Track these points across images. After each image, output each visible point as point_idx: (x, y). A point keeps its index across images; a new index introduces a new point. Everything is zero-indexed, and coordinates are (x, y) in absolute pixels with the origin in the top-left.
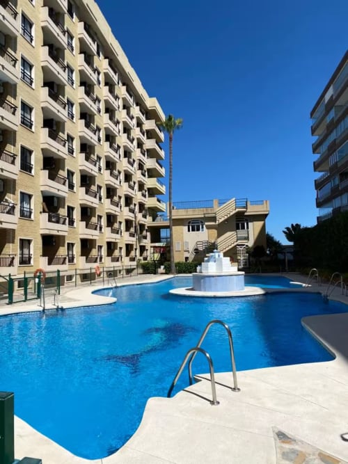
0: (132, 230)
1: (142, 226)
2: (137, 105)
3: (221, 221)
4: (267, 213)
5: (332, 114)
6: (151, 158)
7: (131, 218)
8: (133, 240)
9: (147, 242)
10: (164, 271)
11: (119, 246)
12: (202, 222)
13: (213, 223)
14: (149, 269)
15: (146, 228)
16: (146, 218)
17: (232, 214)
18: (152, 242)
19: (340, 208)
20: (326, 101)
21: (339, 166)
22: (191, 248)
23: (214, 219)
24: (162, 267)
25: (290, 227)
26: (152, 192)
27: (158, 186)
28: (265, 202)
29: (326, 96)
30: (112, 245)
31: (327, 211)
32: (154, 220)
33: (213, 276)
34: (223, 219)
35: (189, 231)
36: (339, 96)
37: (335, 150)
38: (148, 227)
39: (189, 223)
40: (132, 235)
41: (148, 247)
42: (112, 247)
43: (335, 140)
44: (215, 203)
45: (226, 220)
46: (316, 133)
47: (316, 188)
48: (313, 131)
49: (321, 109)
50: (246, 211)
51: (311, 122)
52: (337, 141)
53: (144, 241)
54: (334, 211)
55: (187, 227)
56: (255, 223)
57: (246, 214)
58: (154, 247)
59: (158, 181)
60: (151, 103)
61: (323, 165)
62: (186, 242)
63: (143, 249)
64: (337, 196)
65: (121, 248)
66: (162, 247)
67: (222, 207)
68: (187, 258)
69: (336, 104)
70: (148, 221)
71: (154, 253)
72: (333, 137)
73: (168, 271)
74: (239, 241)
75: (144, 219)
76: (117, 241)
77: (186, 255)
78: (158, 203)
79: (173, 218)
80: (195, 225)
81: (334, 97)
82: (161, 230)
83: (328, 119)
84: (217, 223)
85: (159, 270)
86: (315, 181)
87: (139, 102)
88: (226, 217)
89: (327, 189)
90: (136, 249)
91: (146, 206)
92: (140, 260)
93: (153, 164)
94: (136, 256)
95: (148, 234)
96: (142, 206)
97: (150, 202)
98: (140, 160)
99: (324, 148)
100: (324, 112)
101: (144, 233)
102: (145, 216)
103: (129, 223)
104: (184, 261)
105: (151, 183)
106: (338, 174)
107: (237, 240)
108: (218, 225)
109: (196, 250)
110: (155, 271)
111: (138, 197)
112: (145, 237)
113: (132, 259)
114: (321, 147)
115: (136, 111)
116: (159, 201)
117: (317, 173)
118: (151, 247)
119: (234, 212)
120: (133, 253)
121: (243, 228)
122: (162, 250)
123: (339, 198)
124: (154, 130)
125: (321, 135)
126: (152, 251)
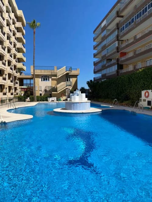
0: (11, 79)
1: (15, 77)
2: (13, 12)
3: (59, 76)
4: (78, 74)
5: (105, 33)
6: (19, 42)
7: (11, 73)
8: (12, 84)
9: (17, 86)
10: (29, 100)
11: (6, 87)
12: (48, 77)
13: (56, 78)
14: (21, 99)
15: (17, 78)
16: (17, 73)
17: (64, 74)
18: (20, 86)
19: (105, 74)
20: (102, 27)
21: (106, 56)
22: (43, 89)
23: (56, 76)
24: (28, 98)
25: (90, 81)
26: (20, 60)
27: (23, 57)
28: (78, 69)
29: (102, 24)
30: (2, 86)
31: (99, 75)
32: (20, 75)
33: (78, 103)
34: (60, 76)
35: (42, 81)
36: (108, 25)
37: (105, 49)
38: (18, 78)
39: (42, 77)
40: (12, 82)
41: (18, 88)
42: (2, 88)
43: (105, 44)
44: (55, 68)
45: (61, 77)
46: (95, 41)
47: (94, 65)
48: (94, 39)
49: (99, 30)
50: (70, 73)
51: (94, 36)
52: (107, 45)
53: (17, 85)
54: (102, 76)
55: (41, 79)
56: (73, 78)
57: (70, 74)
58: (21, 88)
59: (23, 55)
60: (20, 13)
61: (98, 55)
62: (40, 86)
63: (16, 89)
64: (104, 69)
65: (6, 88)
66: (26, 88)
67: (59, 70)
68: (41, 94)
69: (107, 28)
70: (18, 75)
71: (21, 91)
72: (105, 43)
73: (32, 100)
74: (68, 87)
75: (16, 74)
76: (5, 84)
77: (40, 92)
78: (23, 66)
79: (35, 74)
80: (45, 78)
81: (106, 25)
82: (24, 80)
83: (102, 35)
84: (58, 78)
85: (27, 100)
86: (94, 62)
87: (14, 11)
88: (62, 75)
89: (100, 65)
90: (13, 89)
91: (17, 67)
92: (15, 94)
93: (21, 46)
94: (13, 92)
95: (18, 82)
96: (15, 66)
97: (19, 65)
98: (14, 42)
99: (99, 48)
100: (101, 31)
101: (16, 81)
102: (17, 72)
103: (10, 75)
104: (39, 95)
105: (19, 55)
106: (106, 59)
107: (66, 86)
108: (58, 79)
109: (45, 90)
110: (25, 100)
111: (14, 62)
112: (17, 83)
113: (12, 94)
114: (98, 47)
115: (12, 15)
116: (23, 65)
117: (95, 58)
118: (19, 88)
119: (66, 73)
120: (11, 91)
121: (68, 81)
122: (25, 90)
123: (106, 69)
124: (21, 27)
125: (98, 42)
126: (20, 90)
